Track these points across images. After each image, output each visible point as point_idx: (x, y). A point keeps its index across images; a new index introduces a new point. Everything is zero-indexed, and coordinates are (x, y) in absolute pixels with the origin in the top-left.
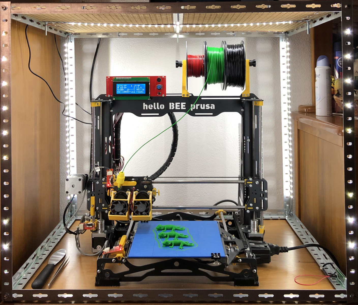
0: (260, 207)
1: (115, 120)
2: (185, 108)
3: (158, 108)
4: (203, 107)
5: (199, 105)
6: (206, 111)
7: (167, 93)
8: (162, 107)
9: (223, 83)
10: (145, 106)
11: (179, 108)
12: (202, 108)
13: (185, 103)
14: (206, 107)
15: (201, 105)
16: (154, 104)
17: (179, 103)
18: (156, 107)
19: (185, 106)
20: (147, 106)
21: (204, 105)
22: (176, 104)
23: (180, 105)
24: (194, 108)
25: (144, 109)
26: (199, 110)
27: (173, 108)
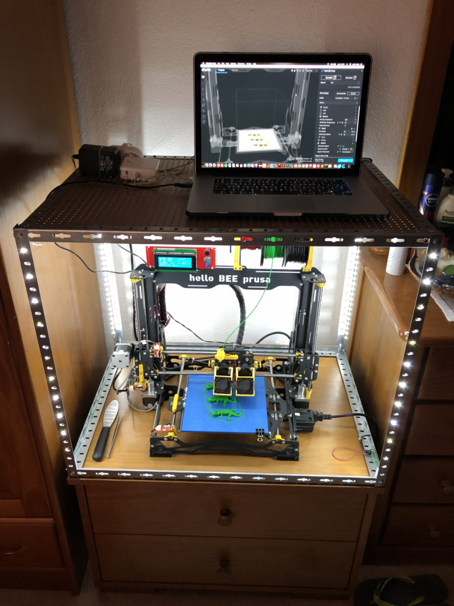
0: (309, 378)
1: (159, 289)
2: (237, 281)
3: (206, 280)
4: (257, 280)
5: (252, 278)
6: (260, 284)
7: (216, 264)
8: (211, 279)
9: (283, 258)
10: (191, 278)
11: (230, 281)
12: (255, 281)
13: (237, 276)
14: (260, 280)
15: (255, 278)
16: (202, 276)
17: (230, 276)
18: (204, 279)
19: (236, 279)
20: (193, 277)
21: (258, 278)
22: (227, 276)
23: (231, 278)
24: (247, 281)
25: (191, 280)
26: (253, 283)
27: (223, 281)
